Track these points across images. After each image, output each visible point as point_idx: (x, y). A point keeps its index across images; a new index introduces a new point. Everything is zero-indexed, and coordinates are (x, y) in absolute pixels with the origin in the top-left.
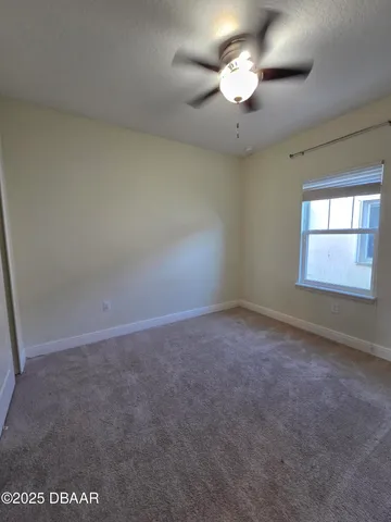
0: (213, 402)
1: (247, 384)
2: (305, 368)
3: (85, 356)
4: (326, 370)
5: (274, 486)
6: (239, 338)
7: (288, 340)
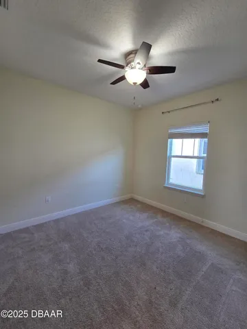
0: (117, 258)
1: (136, 246)
2: (168, 234)
3: (33, 234)
4: (179, 235)
5: (151, 302)
6: (131, 218)
7: (160, 218)
